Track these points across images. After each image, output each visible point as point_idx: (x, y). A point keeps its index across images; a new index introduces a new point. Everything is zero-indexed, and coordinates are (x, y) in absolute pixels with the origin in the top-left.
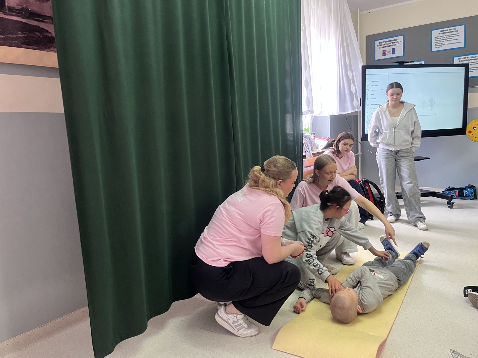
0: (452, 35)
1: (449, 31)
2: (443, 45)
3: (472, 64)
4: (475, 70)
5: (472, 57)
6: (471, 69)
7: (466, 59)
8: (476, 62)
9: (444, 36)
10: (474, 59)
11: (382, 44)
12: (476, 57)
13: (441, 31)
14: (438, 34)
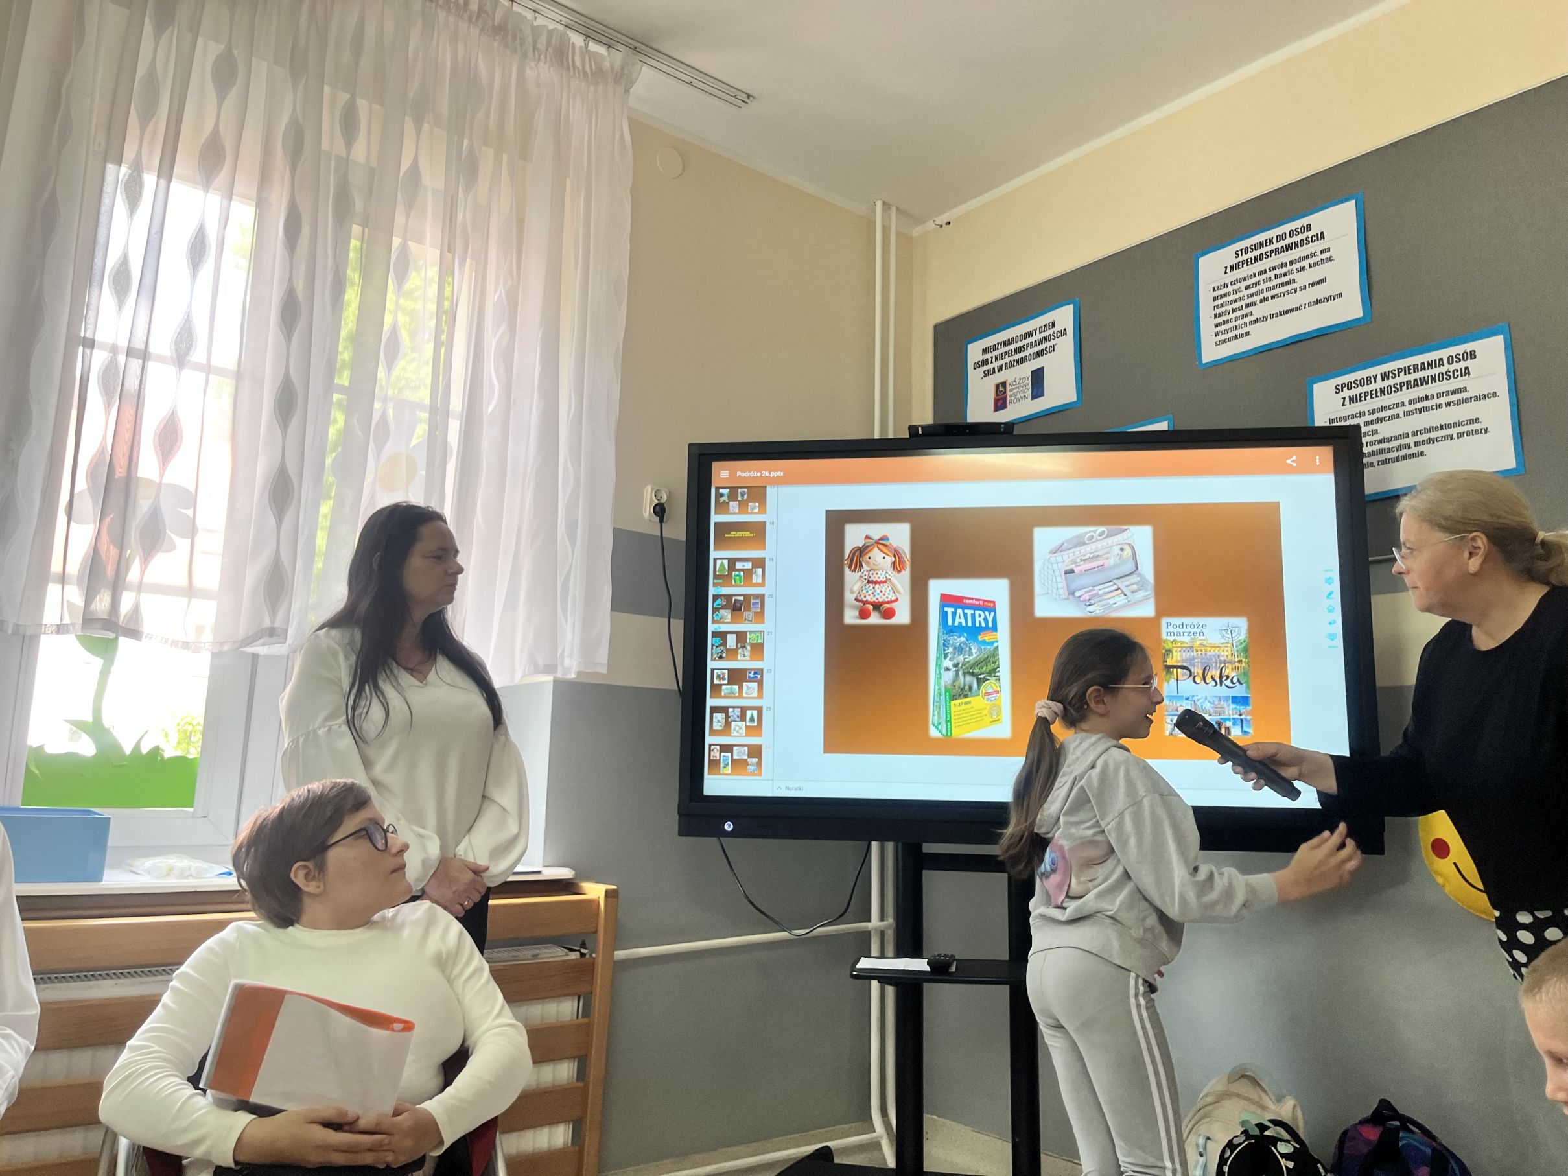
0: (1291, 263)
1: (1276, 245)
2: (1251, 323)
3: (1413, 407)
4: (1433, 443)
5: (1412, 371)
6: (1411, 440)
7: (1375, 382)
8: (1439, 395)
9: (1257, 275)
10: (1424, 378)
11: (992, 357)
12: (1438, 368)
13: (1240, 253)
14: (1226, 268)
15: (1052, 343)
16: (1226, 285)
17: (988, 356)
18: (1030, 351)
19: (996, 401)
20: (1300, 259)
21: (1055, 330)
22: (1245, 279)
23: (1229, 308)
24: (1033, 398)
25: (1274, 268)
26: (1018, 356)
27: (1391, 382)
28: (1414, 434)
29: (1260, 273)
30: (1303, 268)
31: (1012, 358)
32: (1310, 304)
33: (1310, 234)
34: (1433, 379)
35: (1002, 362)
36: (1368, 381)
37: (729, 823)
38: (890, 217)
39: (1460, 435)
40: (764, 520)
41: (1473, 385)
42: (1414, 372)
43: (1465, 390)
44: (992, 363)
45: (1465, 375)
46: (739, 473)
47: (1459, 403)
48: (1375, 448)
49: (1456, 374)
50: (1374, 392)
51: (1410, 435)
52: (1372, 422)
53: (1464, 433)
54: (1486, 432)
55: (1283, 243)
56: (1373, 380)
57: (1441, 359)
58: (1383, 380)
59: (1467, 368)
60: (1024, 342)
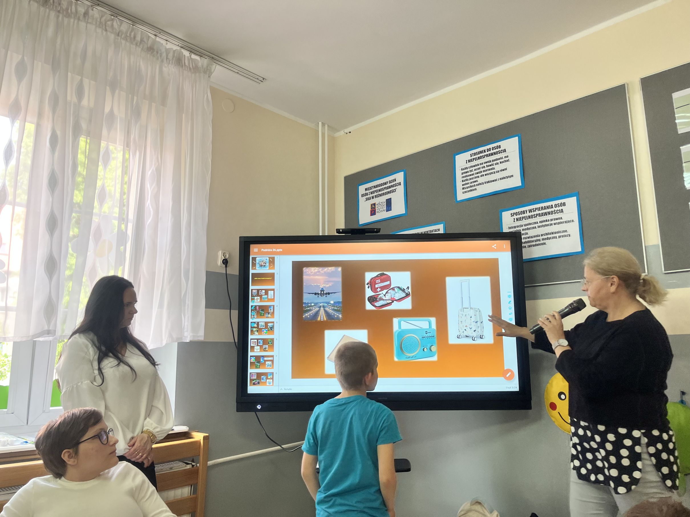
1: (487, 153)
2: (477, 185)
3: (541, 224)
4: (549, 239)
5: (541, 209)
6: (541, 238)
7: (527, 213)
8: (551, 220)
9: (479, 165)
10: (545, 212)
11: (369, 192)
12: (551, 209)
13: (472, 155)
14: (467, 161)
15: (395, 188)
16: (466, 168)
17: (368, 192)
18: (385, 191)
19: (371, 211)
20: (496, 160)
21: (396, 182)
22: (474, 166)
23: (468, 178)
24: (387, 211)
25: (486, 163)
26: (380, 193)
27: (533, 213)
28: (542, 235)
29: (481, 164)
30: (498, 163)
31: (378, 193)
32: (500, 179)
33: (500, 149)
34: (549, 213)
35: (374, 195)
36: (524, 212)
37: (259, 405)
38: (325, 128)
39: (560, 237)
40: (274, 272)
41: (565, 217)
42: (542, 210)
43: (561, 218)
44: (369, 195)
45: (561, 213)
46: (262, 250)
47: (559, 223)
48: (527, 240)
49: (558, 212)
50: (526, 217)
51: (540, 235)
52: (525, 229)
53: (561, 236)
54: (570, 236)
55: (489, 152)
56: (525, 212)
57: (552, 205)
58: (529, 212)
59: (562, 210)
60: (383, 187)
